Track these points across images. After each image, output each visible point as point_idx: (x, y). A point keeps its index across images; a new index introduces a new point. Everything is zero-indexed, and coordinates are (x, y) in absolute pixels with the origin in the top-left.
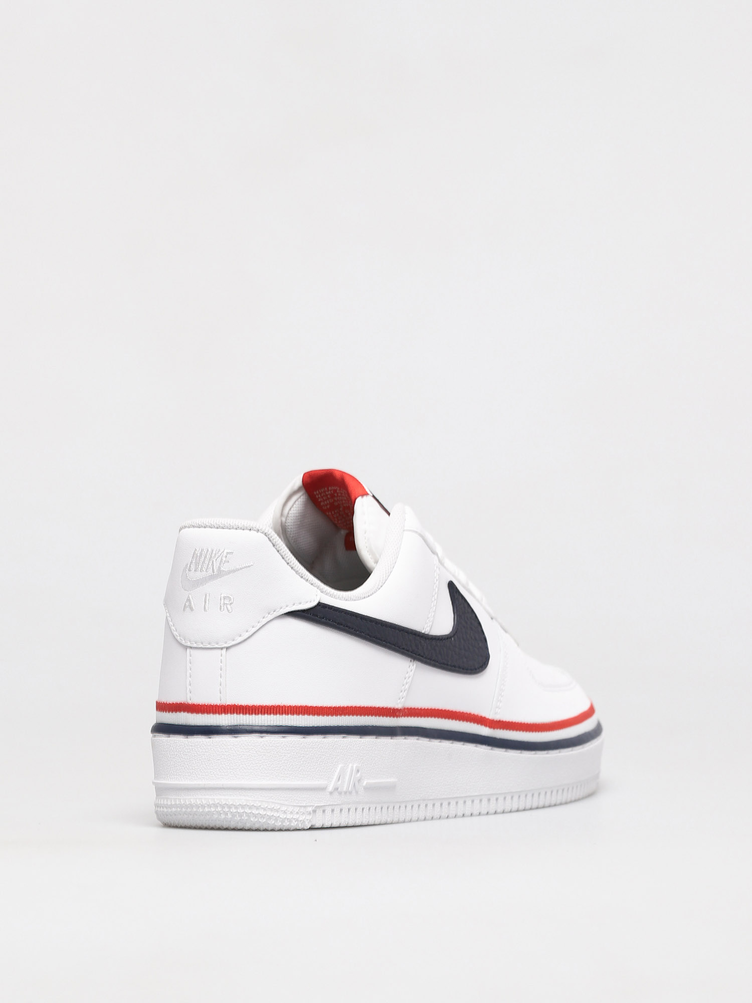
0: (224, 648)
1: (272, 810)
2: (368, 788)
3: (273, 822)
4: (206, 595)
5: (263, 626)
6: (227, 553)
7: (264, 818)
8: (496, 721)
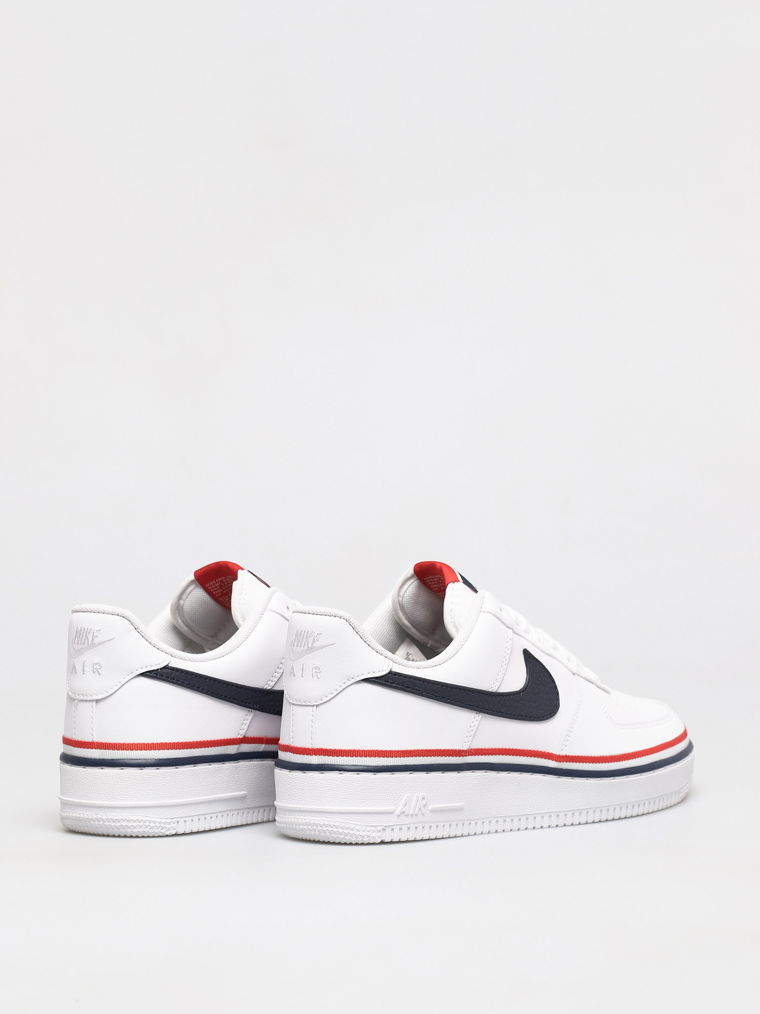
0: (315, 705)
1: (347, 829)
2: (432, 811)
3: (349, 838)
4: (303, 665)
5: (344, 689)
6: (318, 634)
7: (342, 835)
8: (562, 756)
